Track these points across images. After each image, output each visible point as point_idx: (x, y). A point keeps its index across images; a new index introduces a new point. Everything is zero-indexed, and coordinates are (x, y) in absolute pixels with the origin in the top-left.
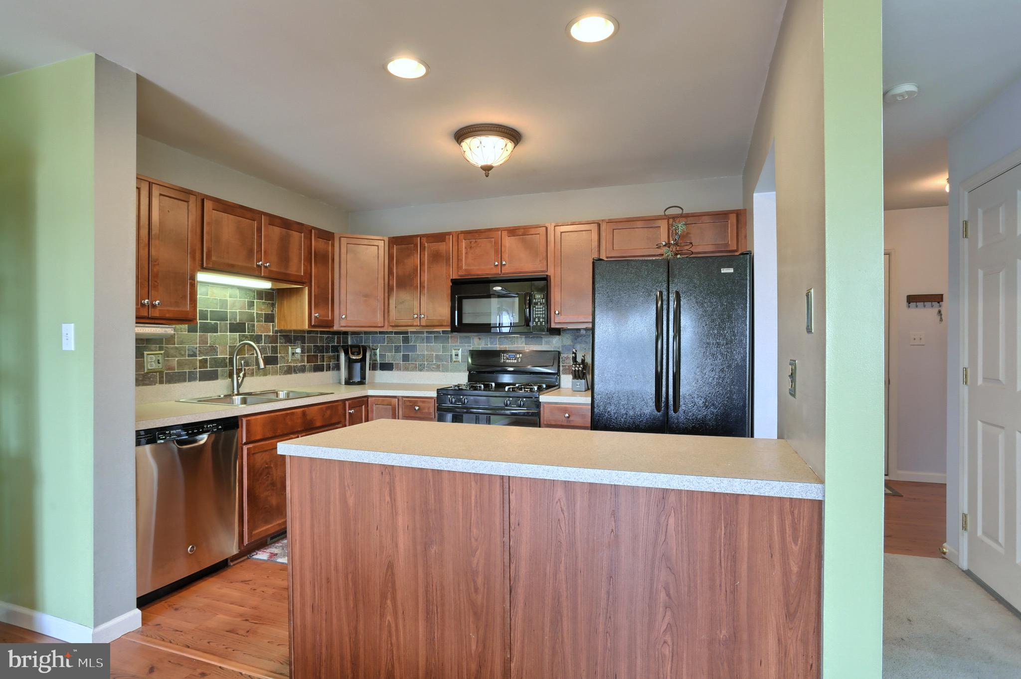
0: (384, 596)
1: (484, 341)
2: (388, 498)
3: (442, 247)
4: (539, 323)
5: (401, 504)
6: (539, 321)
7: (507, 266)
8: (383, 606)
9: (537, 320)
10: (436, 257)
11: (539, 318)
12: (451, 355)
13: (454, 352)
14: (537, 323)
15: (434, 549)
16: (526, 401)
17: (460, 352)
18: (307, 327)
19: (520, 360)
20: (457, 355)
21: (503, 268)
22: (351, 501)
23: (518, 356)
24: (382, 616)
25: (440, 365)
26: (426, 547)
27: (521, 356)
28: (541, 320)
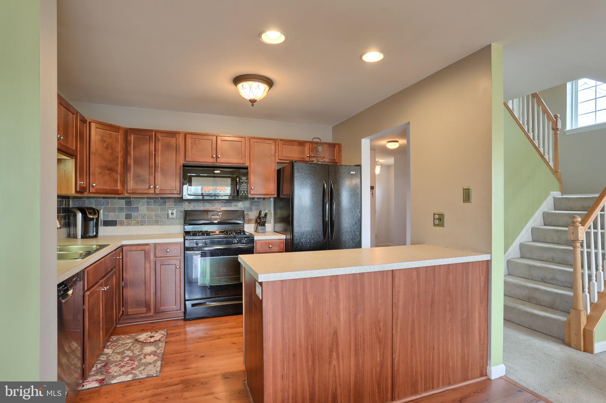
0: (331, 351)
1: (192, 205)
2: (334, 294)
3: (173, 141)
4: (244, 194)
5: (342, 296)
6: (244, 193)
7: (220, 158)
8: (330, 357)
9: (243, 192)
10: (167, 147)
11: (244, 191)
12: (168, 214)
13: (170, 212)
14: (243, 194)
15: (360, 316)
16: (247, 240)
17: (175, 212)
18: (74, 192)
19: (221, 216)
20: (172, 214)
21: (218, 159)
22: (311, 302)
23: (219, 214)
24: (330, 363)
25: (159, 220)
26: (356, 315)
27: (221, 213)
28: (245, 192)
